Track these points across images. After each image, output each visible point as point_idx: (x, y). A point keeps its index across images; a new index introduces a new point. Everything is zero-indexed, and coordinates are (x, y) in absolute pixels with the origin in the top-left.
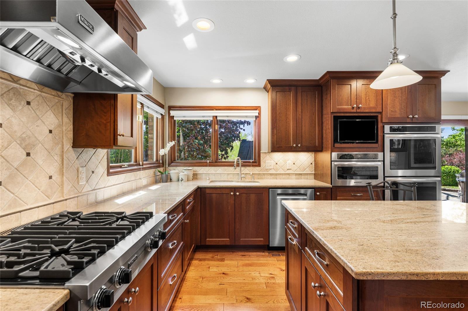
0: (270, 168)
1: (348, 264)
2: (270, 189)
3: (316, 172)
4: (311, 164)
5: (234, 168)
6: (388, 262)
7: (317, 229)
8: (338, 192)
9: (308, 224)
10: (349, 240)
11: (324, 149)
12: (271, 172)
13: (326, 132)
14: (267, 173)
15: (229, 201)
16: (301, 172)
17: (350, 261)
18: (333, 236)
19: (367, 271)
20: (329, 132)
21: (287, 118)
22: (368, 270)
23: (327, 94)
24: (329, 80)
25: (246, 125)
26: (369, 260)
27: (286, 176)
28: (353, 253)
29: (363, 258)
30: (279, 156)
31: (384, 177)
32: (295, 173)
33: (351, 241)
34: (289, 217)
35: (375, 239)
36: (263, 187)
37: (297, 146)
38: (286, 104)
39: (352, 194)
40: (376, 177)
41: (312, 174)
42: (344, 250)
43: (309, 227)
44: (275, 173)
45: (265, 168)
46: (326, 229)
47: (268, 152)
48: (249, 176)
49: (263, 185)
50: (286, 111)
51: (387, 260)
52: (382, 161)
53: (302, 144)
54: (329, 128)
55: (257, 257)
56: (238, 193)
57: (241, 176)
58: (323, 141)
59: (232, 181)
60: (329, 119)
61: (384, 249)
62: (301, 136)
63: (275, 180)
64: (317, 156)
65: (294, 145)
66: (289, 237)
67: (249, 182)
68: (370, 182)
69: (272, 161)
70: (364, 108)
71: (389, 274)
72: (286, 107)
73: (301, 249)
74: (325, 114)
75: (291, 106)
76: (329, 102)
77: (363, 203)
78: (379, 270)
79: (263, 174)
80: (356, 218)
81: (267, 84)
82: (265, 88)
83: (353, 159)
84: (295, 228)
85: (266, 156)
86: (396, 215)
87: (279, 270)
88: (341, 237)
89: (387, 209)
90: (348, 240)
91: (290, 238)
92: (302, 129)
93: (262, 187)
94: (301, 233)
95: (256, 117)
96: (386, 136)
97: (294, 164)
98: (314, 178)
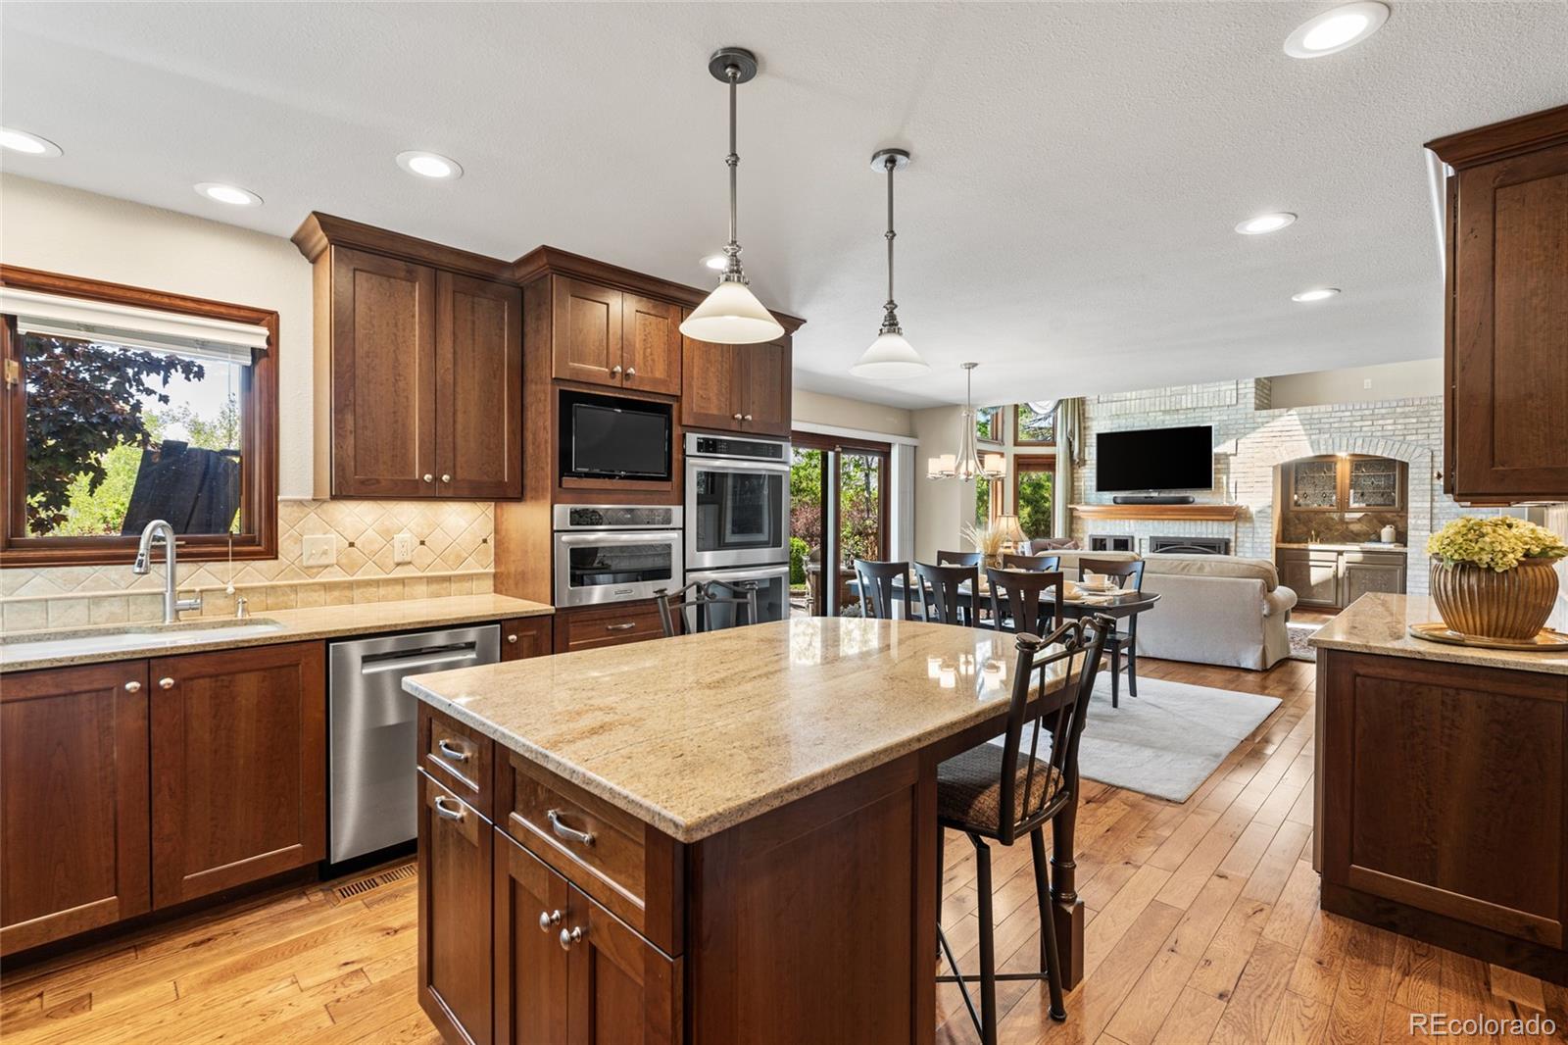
0: (324, 561)
1: (664, 812)
2: (331, 645)
3: (502, 569)
4: (485, 541)
5: (137, 570)
6: (743, 778)
7: (554, 745)
8: (571, 625)
9: (523, 736)
10: (648, 752)
11: (528, 493)
12: (325, 577)
13: (535, 438)
14: (311, 581)
15: (113, 723)
16: (447, 570)
17: (667, 805)
18: (605, 751)
19: (708, 814)
20: (546, 442)
21: (399, 375)
22: (712, 811)
23: (538, 318)
24: (546, 275)
25: (177, 376)
26: (706, 789)
27: (390, 589)
28: (668, 781)
29: (692, 787)
30: (360, 517)
31: (685, 571)
32: (427, 577)
33: (652, 752)
34: (434, 732)
35: (703, 733)
36: (298, 639)
37: (437, 479)
38: (396, 325)
39: (610, 627)
40: (664, 573)
41: (487, 574)
42: (644, 779)
43: (528, 743)
44: (345, 582)
45: (301, 561)
46: (582, 738)
47: (314, 500)
48: (221, 602)
49: (299, 632)
50: (394, 351)
51: (740, 774)
52: (680, 529)
53: (455, 473)
54: (545, 428)
55: (274, 922)
56: (166, 682)
57: (174, 602)
58: (525, 466)
59: (125, 631)
60: (545, 400)
61: (728, 752)
62: (452, 445)
63: (345, 608)
64: (505, 516)
65: (428, 477)
66: (438, 799)
67: (223, 626)
68: (663, 587)
69: (333, 536)
70: (642, 379)
71: (751, 804)
72: (395, 334)
73: (494, 825)
74: (532, 381)
75: (414, 336)
76: (545, 344)
77: (651, 648)
78: (732, 804)
79: (288, 590)
80: (646, 688)
81: (314, 232)
82: (300, 242)
83: (601, 524)
84: (463, 764)
85: (303, 515)
86: (729, 665)
87: (379, 934)
88: (628, 750)
89: (706, 654)
90: (645, 754)
91: (442, 804)
92: (454, 422)
93: (294, 639)
94: (490, 773)
95: (256, 353)
96: (689, 461)
97: (422, 543)
98: (492, 588)
